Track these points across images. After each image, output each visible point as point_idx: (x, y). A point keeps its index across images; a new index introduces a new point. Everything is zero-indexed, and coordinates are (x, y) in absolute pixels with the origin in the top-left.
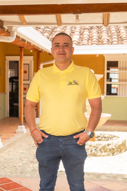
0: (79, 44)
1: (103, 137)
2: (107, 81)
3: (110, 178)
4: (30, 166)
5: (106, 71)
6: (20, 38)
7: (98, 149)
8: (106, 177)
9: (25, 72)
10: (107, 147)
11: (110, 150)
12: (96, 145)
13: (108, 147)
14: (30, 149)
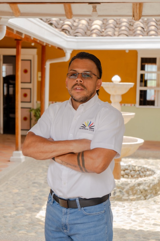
0: (101, 34)
1: (132, 170)
2: (141, 86)
3: (139, 238)
4: (27, 216)
5: (139, 72)
6: (14, 31)
7: (125, 190)
8: (134, 237)
9: (26, 71)
10: (136, 188)
11: (142, 192)
12: (122, 184)
13: (138, 187)
14: (28, 187)
